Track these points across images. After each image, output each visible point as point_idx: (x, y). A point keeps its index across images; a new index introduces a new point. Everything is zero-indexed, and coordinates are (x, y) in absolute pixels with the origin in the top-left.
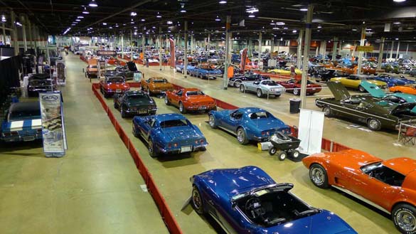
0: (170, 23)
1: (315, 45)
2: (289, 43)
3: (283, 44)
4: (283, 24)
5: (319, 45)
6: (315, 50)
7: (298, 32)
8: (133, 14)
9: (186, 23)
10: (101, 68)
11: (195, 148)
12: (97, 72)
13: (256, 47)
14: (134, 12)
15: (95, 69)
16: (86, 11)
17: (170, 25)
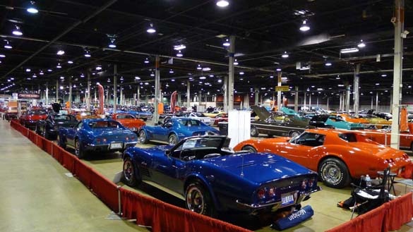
0: (99, 68)
1: (239, 100)
2: (215, 98)
3: (210, 100)
4: (208, 69)
5: (243, 100)
6: (240, 104)
7: (223, 81)
8: (61, 53)
9: (115, 67)
10: (22, 108)
11: (126, 144)
12: (16, 113)
13: (184, 103)
14: (62, 50)
15: (16, 111)
16: (8, 45)
17: (100, 71)
